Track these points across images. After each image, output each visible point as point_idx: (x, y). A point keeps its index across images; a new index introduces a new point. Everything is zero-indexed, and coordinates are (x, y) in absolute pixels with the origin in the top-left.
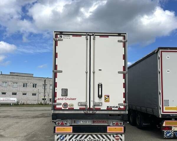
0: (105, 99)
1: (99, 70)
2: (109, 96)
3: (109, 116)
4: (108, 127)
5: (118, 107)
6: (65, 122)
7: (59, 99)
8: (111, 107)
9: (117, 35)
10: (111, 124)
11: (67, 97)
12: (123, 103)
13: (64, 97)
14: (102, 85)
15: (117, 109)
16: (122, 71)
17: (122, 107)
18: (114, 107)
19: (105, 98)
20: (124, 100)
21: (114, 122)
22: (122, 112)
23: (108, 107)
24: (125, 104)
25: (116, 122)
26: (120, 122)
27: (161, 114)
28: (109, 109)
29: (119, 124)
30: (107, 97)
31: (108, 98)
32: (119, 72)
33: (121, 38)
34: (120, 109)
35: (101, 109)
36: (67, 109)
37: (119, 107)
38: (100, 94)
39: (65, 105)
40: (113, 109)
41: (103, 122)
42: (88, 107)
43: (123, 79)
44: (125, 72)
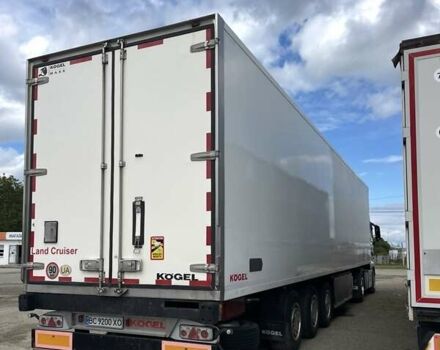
0: (152, 251)
1: (137, 156)
2: (162, 241)
3: (163, 305)
4: (164, 343)
5: (191, 278)
6: (59, 318)
7: (38, 252)
8: (169, 277)
9: (189, 27)
10: (176, 335)
11: (56, 246)
12: (205, 262)
13: (50, 246)
14: (143, 203)
15: (186, 283)
16: (205, 150)
17: (202, 277)
18: (178, 277)
19: (152, 245)
20: (210, 253)
21: (184, 328)
22: (202, 296)
23: (161, 276)
24: (212, 266)
25: (191, 328)
26: (202, 329)
27: (414, 308)
28: (163, 282)
29: (200, 335)
30: (157, 244)
31: (161, 248)
32: (195, 158)
33: (200, 37)
34: (195, 285)
35: (141, 283)
36: (57, 280)
37: (193, 276)
38: (138, 234)
39: (53, 268)
40: (174, 282)
41: (154, 326)
42: (107, 276)
43: (208, 178)
44: (212, 154)
